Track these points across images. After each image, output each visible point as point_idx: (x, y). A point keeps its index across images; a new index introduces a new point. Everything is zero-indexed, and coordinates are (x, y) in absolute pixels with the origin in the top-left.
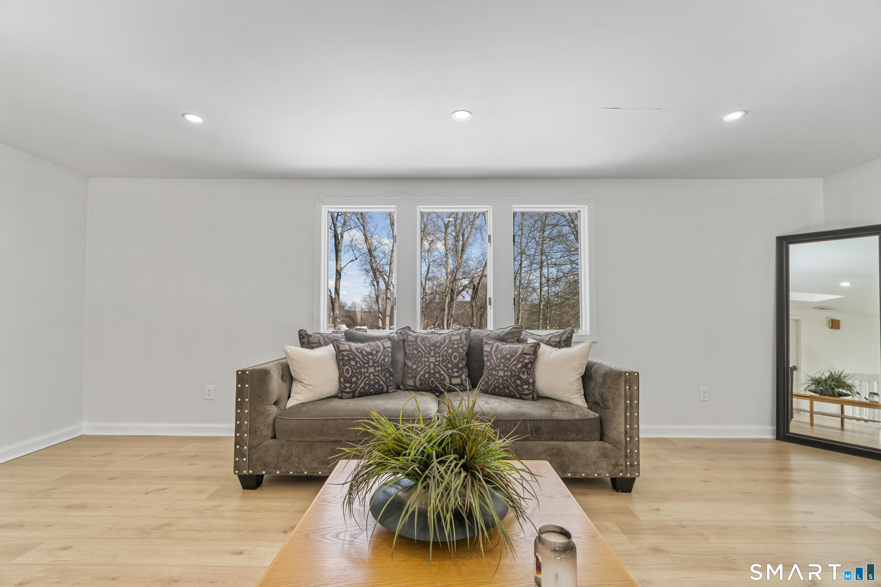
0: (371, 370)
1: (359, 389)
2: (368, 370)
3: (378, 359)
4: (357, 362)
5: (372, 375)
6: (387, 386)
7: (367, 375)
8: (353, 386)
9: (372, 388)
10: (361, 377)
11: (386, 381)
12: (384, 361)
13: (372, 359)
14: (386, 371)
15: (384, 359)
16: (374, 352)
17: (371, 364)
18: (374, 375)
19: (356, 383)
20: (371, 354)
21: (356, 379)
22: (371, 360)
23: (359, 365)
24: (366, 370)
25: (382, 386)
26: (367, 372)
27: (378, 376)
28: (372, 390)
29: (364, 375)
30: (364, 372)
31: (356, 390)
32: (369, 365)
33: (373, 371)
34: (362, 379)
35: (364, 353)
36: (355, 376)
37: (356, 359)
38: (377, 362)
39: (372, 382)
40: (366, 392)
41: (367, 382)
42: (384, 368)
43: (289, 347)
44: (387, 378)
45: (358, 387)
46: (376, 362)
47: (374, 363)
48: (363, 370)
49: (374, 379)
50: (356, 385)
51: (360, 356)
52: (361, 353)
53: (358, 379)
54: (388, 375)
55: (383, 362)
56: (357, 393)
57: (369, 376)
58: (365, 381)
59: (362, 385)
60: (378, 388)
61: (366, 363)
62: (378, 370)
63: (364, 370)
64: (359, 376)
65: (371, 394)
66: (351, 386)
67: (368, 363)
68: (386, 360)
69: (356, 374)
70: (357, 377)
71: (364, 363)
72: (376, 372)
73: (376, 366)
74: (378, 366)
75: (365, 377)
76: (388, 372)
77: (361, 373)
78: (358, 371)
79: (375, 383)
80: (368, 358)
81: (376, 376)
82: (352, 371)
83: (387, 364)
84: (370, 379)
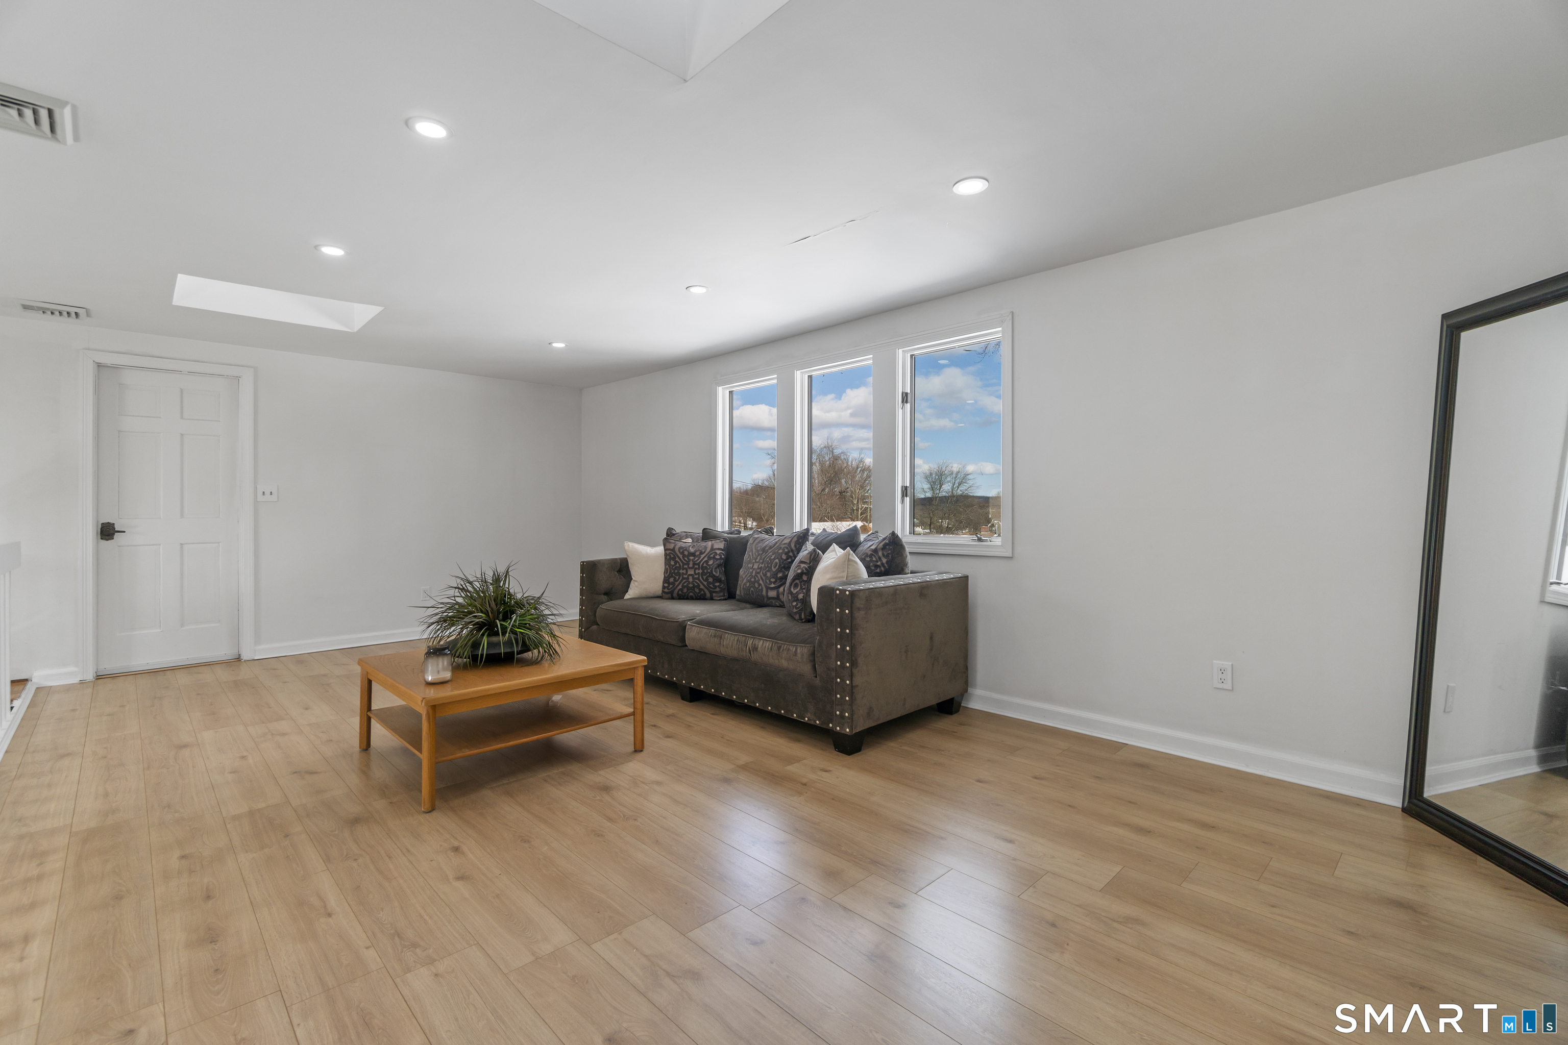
0: (691, 572)
1: (677, 590)
2: (687, 571)
3: (699, 561)
4: (676, 562)
5: (691, 577)
6: (711, 593)
7: (685, 576)
8: (671, 586)
9: (691, 592)
10: (679, 579)
11: (709, 586)
12: (707, 564)
13: (693, 560)
14: (708, 574)
15: (707, 562)
16: (697, 553)
17: (691, 565)
18: (693, 578)
19: (673, 583)
20: (693, 554)
21: (674, 580)
22: (691, 562)
23: (678, 565)
24: (684, 571)
25: (704, 591)
26: (686, 574)
27: (698, 579)
28: (691, 594)
29: (683, 577)
30: (683, 573)
31: (674, 591)
32: (688, 566)
33: (693, 573)
34: (680, 580)
35: (686, 553)
36: (672, 576)
37: (676, 558)
38: (698, 564)
39: (691, 585)
40: (685, 595)
41: (685, 584)
42: (706, 571)
43: (631, 544)
44: (709, 583)
45: (675, 589)
46: (696, 564)
47: (694, 564)
48: (681, 571)
49: (693, 581)
50: (673, 587)
51: (681, 556)
52: (682, 553)
53: (675, 580)
54: (711, 580)
55: (705, 565)
56: (675, 595)
57: (688, 578)
58: (683, 582)
59: (680, 587)
60: (699, 593)
61: (686, 564)
62: (699, 573)
63: (683, 571)
64: (677, 577)
65: (692, 598)
66: (669, 586)
67: (688, 564)
68: (711, 562)
69: (674, 575)
70: (675, 578)
71: (684, 564)
72: (696, 574)
73: (696, 569)
74: (699, 569)
75: (683, 578)
76: (711, 577)
77: (679, 574)
78: (676, 571)
79: (694, 587)
80: (688, 559)
81: (696, 578)
82: (670, 571)
83: (710, 567)
84: (689, 582)
